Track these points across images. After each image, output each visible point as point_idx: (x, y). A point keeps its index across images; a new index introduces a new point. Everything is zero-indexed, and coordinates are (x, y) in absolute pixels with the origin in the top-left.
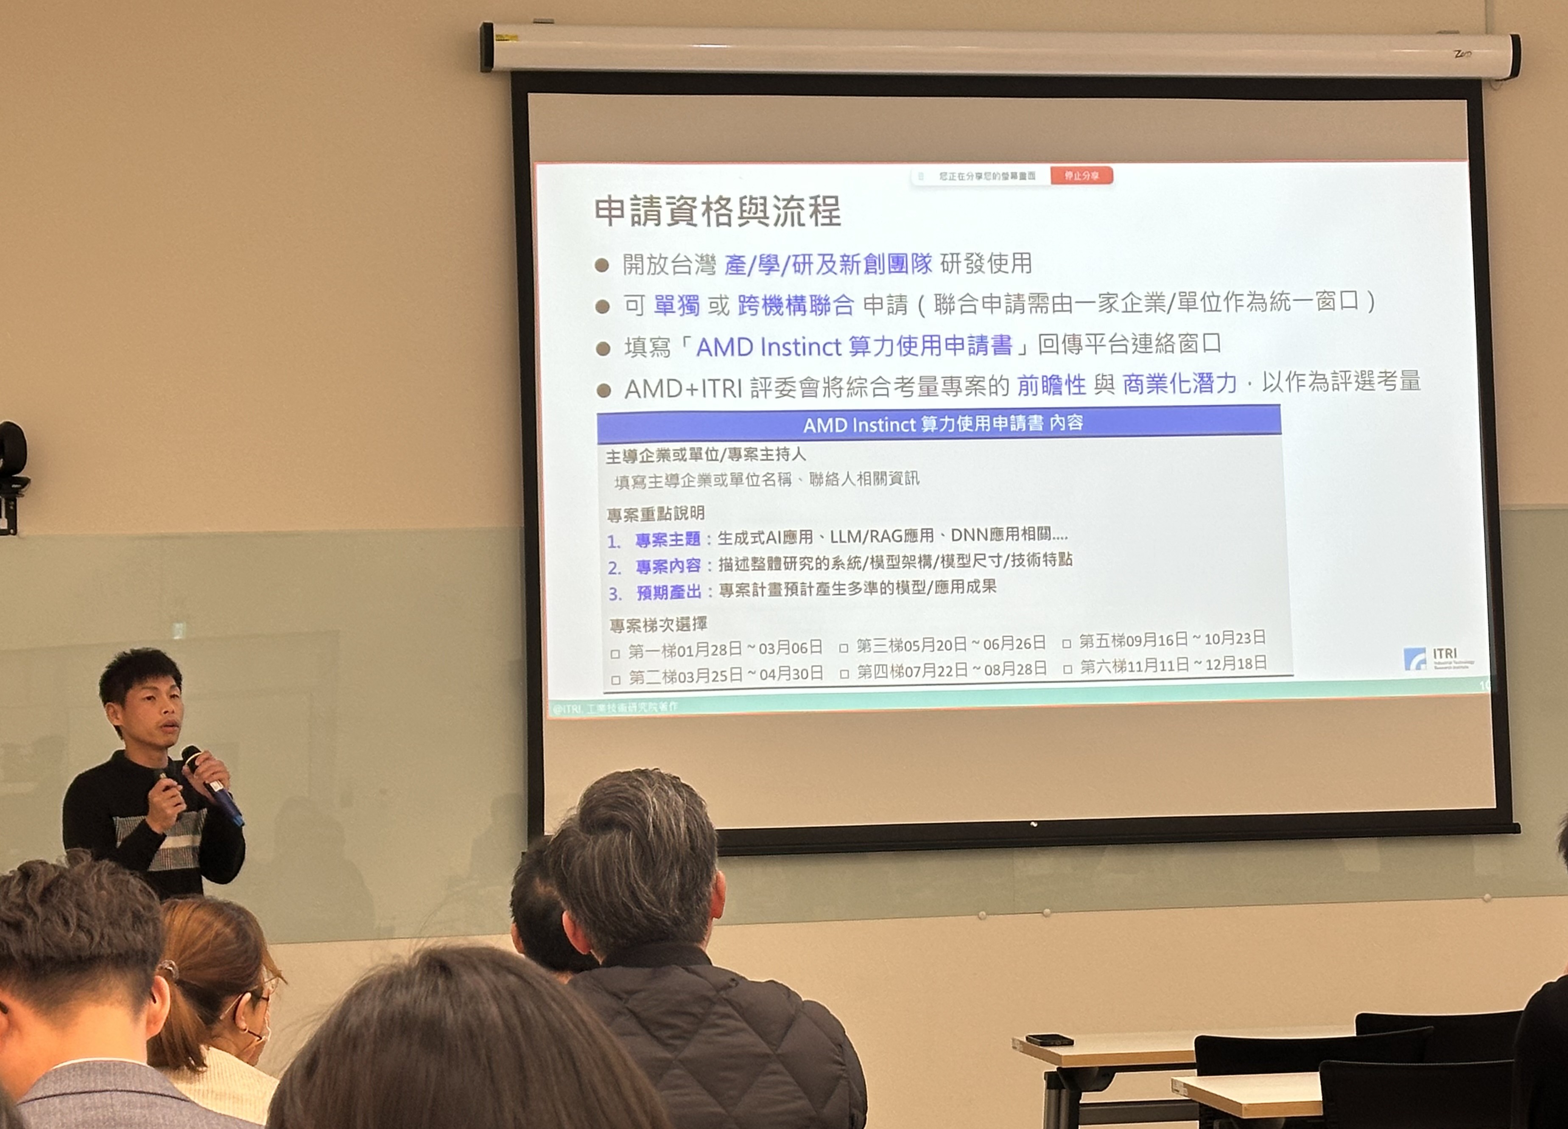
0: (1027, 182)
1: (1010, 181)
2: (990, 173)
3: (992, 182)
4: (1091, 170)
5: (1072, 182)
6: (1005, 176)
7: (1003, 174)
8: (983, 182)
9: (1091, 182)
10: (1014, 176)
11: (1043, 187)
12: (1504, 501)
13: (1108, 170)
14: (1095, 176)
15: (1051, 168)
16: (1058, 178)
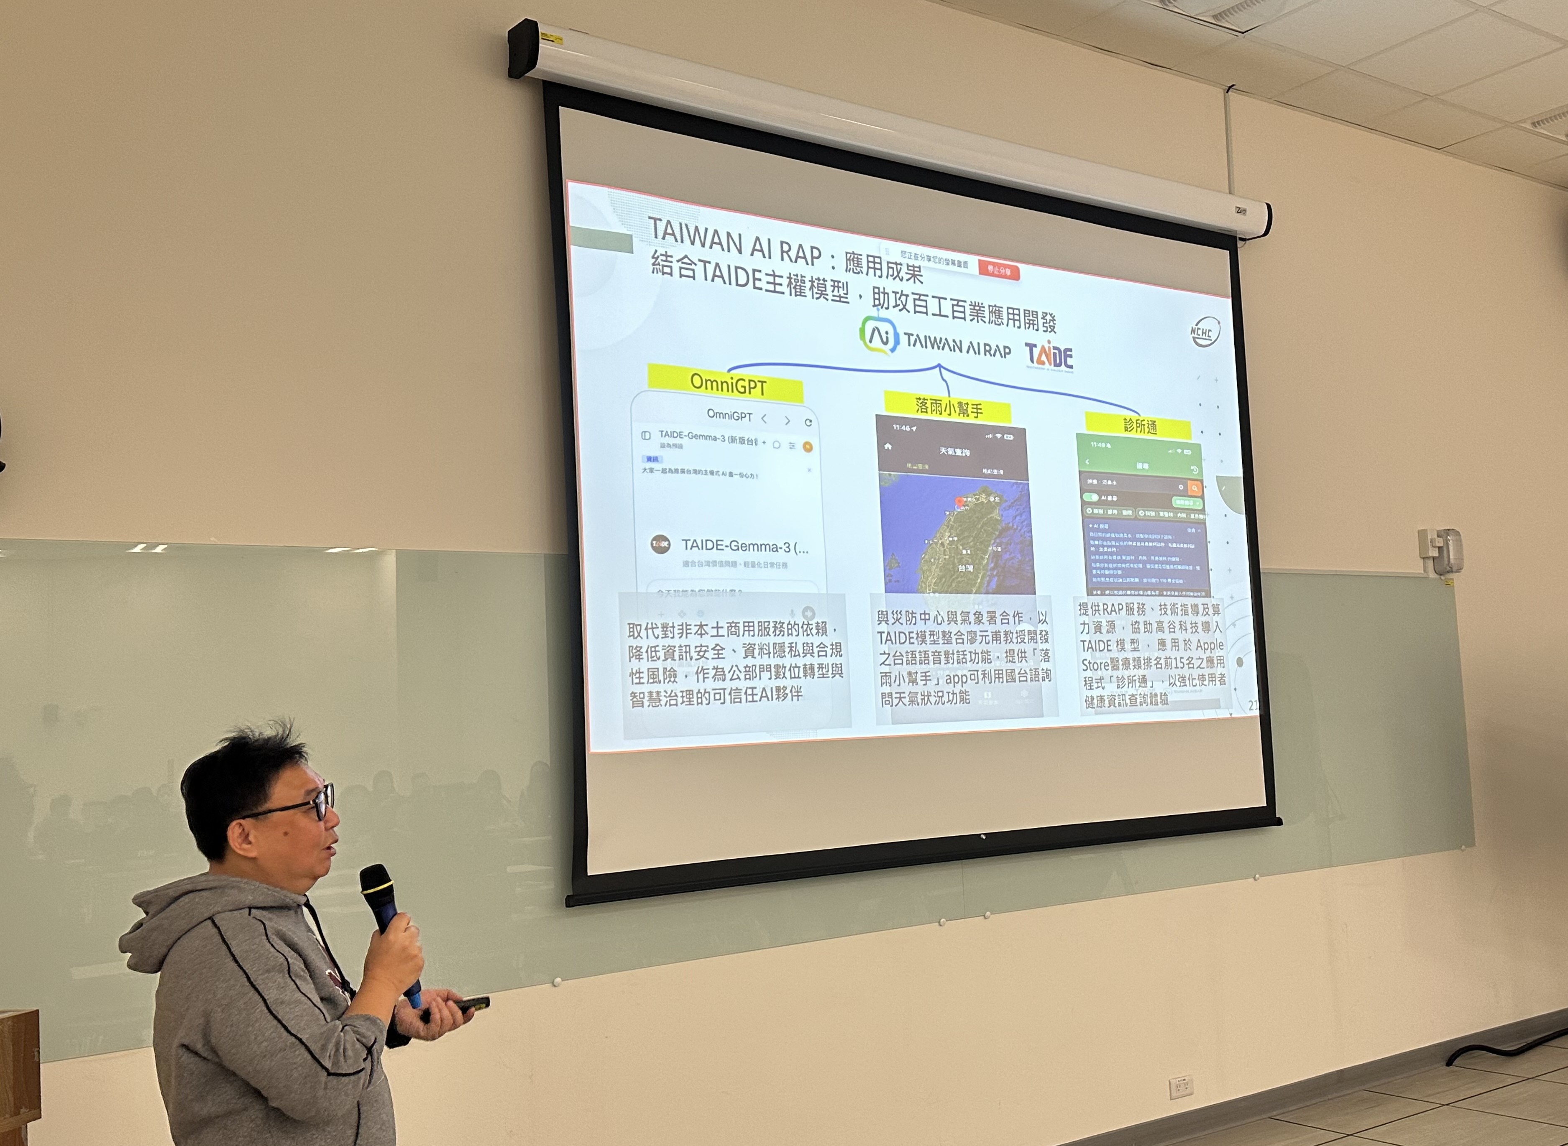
0: (962, 270)
2: (937, 257)
3: (938, 266)
4: (1006, 266)
5: (993, 275)
6: (947, 262)
7: (946, 259)
9: (1005, 277)
10: (953, 263)
11: (972, 275)
12: (1262, 565)
13: (1017, 269)
14: (1008, 272)
15: (979, 260)
16: (983, 270)
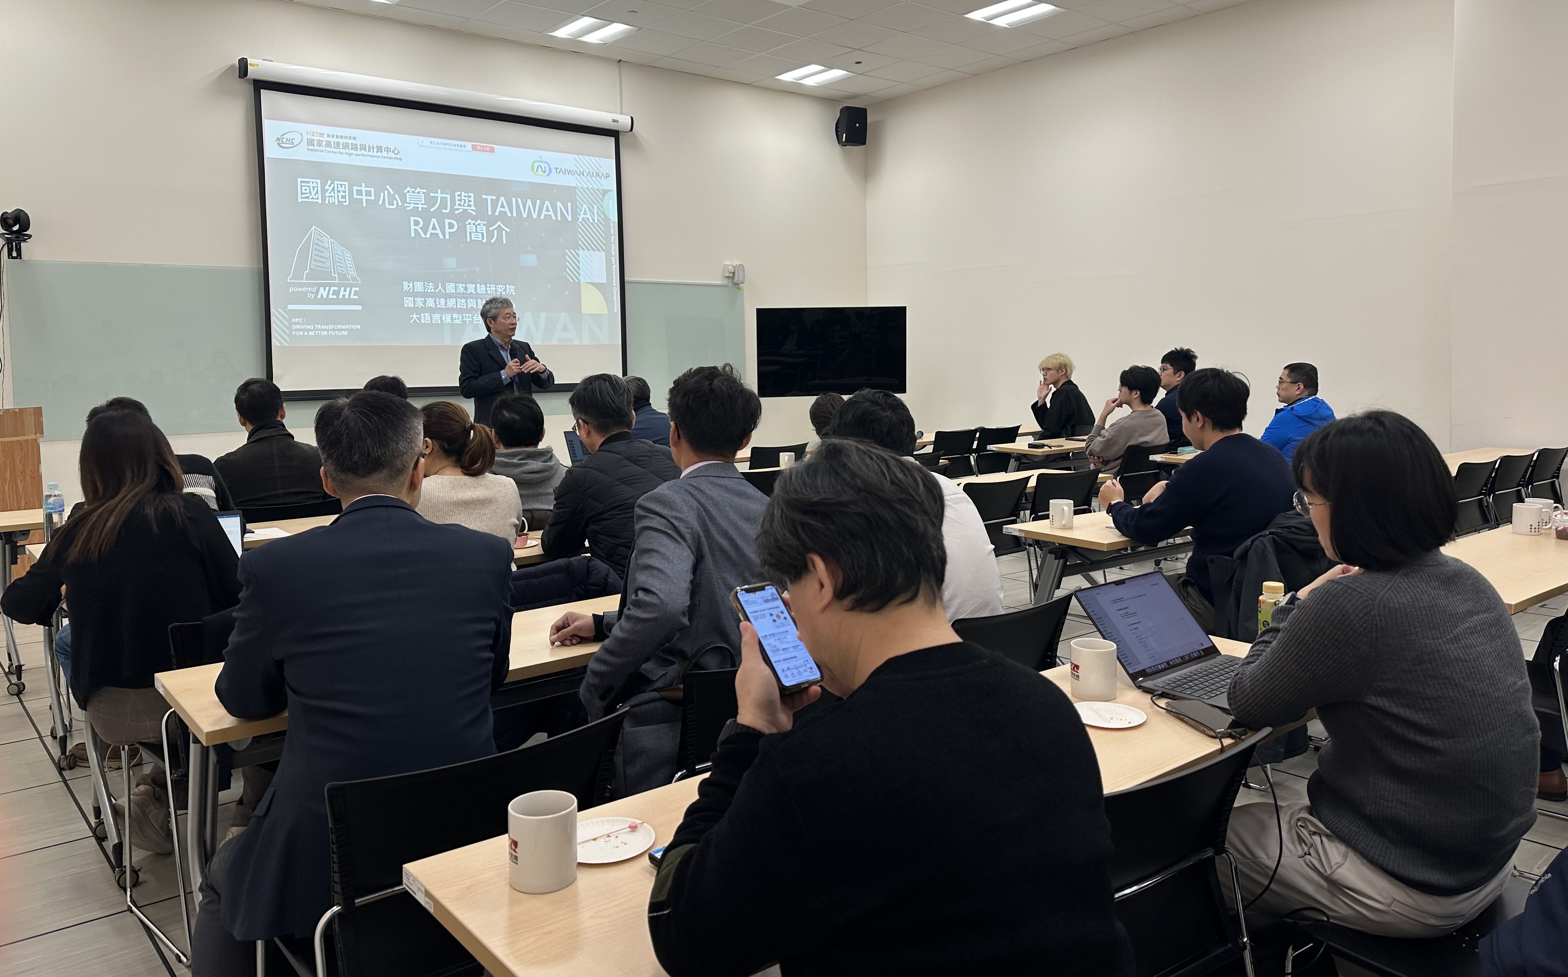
0: (463, 149)
1: (456, 148)
2: (449, 144)
3: (450, 147)
4: (487, 147)
5: (479, 150)
7: (454, 145)
8: (446, 146)
9: (487, 151)
10: (458, 145)
11: (468, 150)
12: (626, 279)
13: (494, 148)
14: (488, 149)
15: (473, 145)
16: (474, 148)
